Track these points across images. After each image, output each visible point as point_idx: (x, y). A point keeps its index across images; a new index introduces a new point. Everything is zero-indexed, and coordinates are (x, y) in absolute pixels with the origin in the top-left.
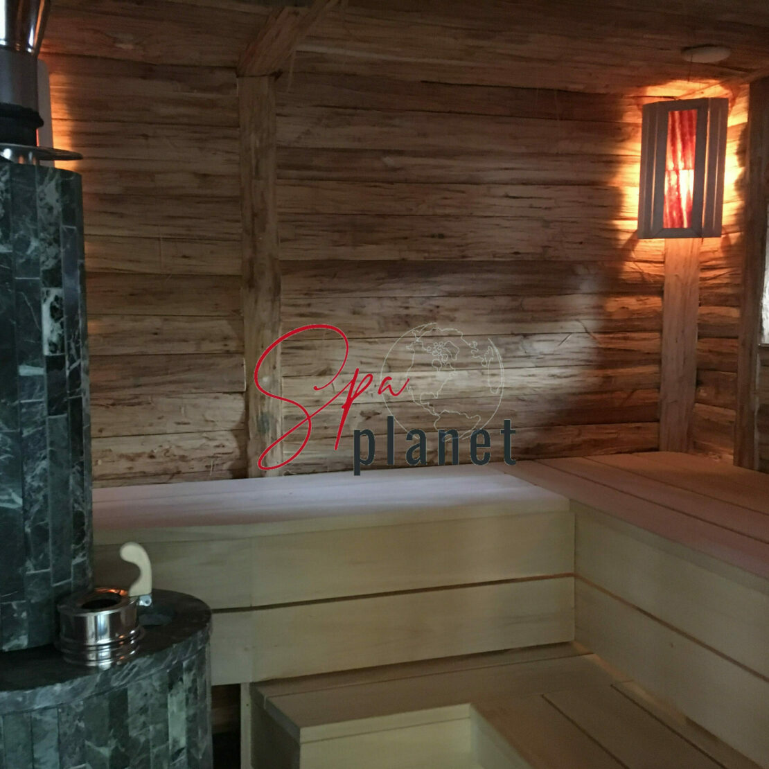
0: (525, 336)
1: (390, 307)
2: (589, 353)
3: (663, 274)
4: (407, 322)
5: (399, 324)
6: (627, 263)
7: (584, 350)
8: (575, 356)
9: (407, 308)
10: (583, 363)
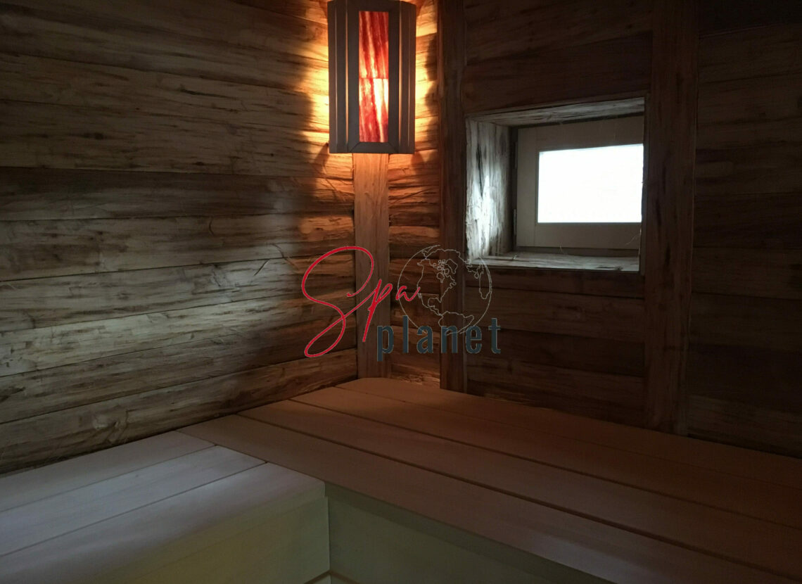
0: (217, 266)
1: (28, 235)
2: (288, 281)
3: (352, 192)
4: (56, 256)
5: (43, 260)
6: (319, 180)
7: (282, 278)
8: (273, 286)
9: (55, 236)
10: (280, 293)
